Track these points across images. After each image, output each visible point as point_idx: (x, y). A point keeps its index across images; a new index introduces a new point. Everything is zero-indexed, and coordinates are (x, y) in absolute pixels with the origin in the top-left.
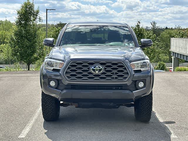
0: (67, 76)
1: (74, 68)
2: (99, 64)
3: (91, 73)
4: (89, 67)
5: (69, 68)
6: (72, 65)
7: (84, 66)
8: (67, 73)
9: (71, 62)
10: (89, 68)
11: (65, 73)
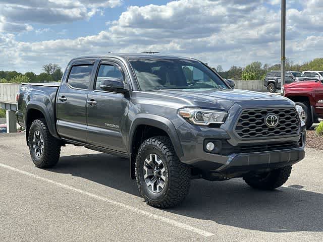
0: (238, 134)
1: (246, 121)
2: (273, 112)
3: (265, 126)
4: (263, 117)
5: (240, 121)
6: (244, 116)
7: (257, 117)
8: (237, 128)
9: (242, 112)
10: (263, 120)
11: (234, 128)
